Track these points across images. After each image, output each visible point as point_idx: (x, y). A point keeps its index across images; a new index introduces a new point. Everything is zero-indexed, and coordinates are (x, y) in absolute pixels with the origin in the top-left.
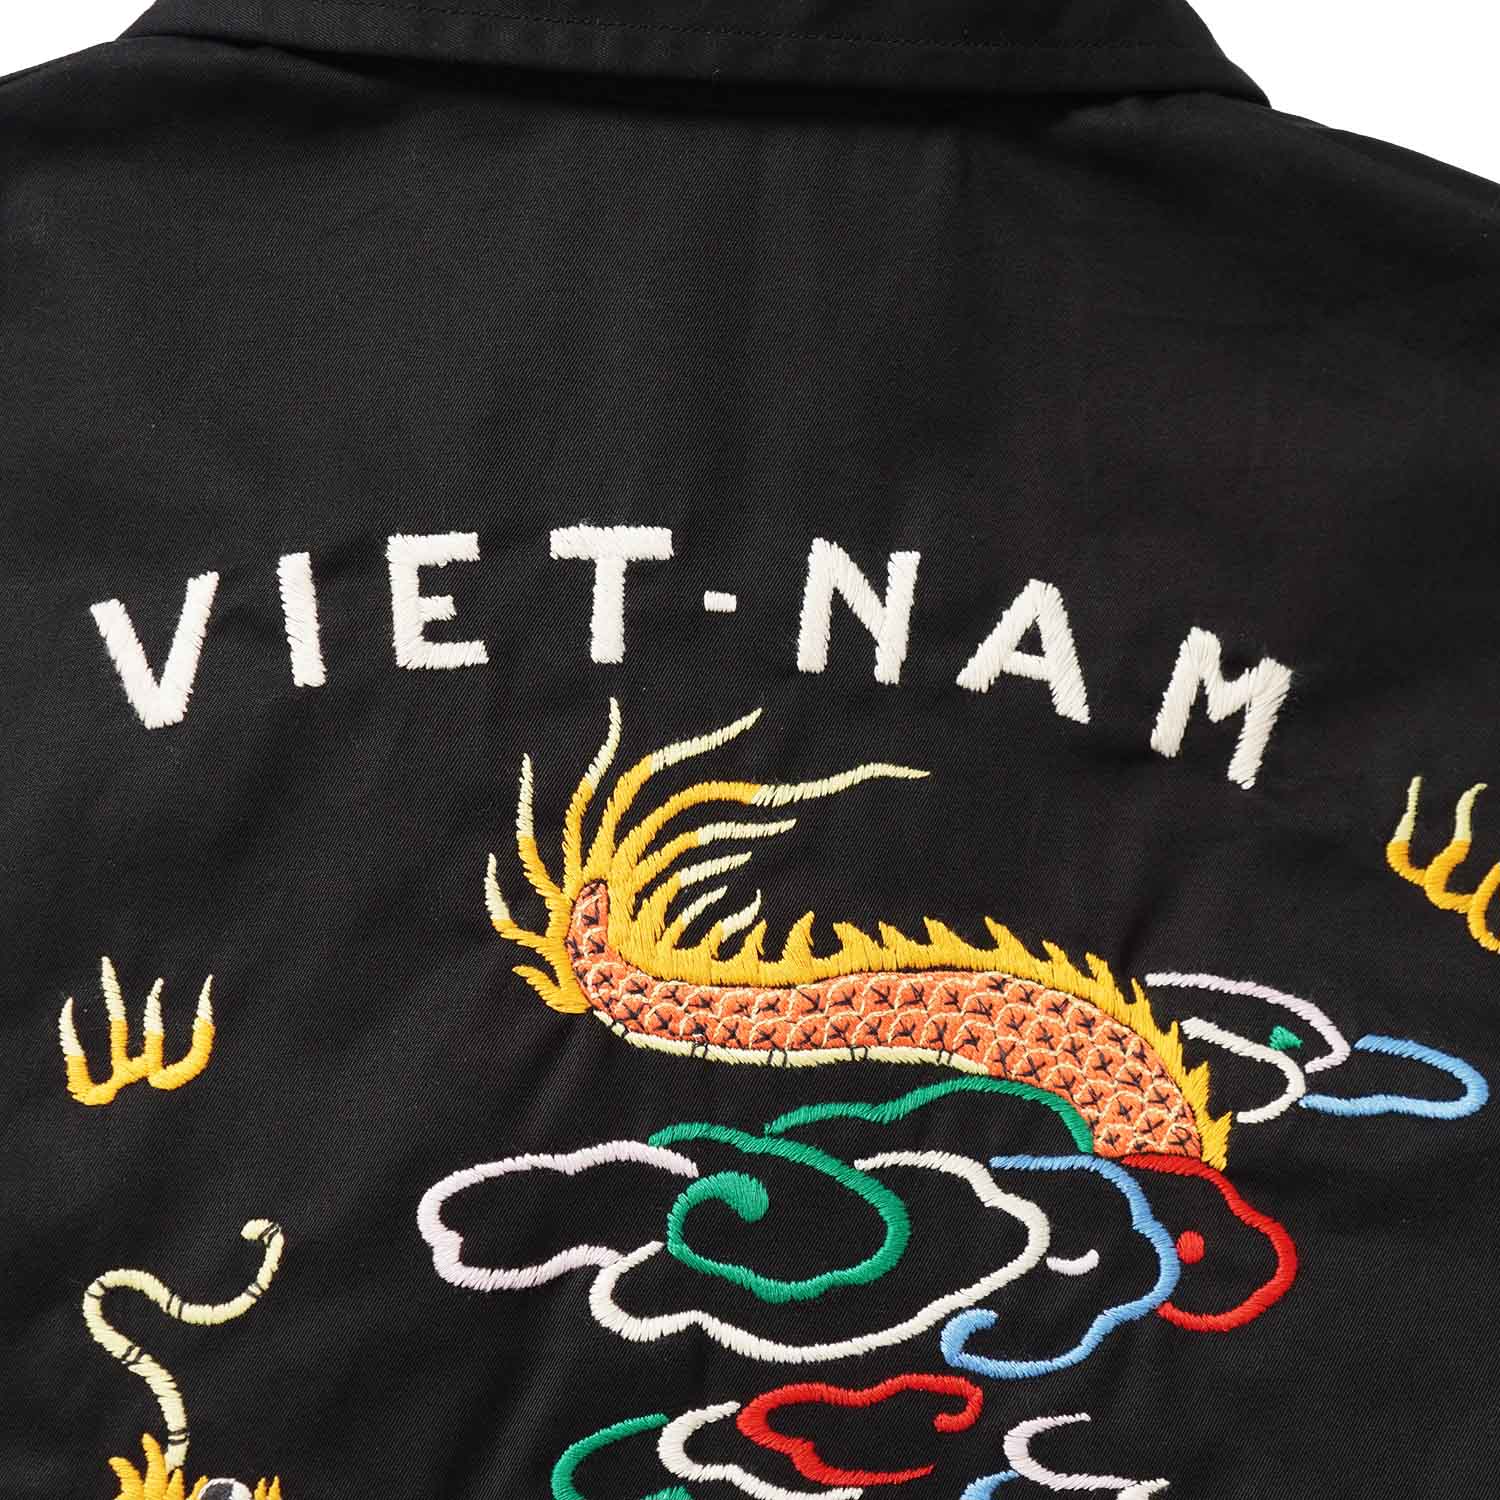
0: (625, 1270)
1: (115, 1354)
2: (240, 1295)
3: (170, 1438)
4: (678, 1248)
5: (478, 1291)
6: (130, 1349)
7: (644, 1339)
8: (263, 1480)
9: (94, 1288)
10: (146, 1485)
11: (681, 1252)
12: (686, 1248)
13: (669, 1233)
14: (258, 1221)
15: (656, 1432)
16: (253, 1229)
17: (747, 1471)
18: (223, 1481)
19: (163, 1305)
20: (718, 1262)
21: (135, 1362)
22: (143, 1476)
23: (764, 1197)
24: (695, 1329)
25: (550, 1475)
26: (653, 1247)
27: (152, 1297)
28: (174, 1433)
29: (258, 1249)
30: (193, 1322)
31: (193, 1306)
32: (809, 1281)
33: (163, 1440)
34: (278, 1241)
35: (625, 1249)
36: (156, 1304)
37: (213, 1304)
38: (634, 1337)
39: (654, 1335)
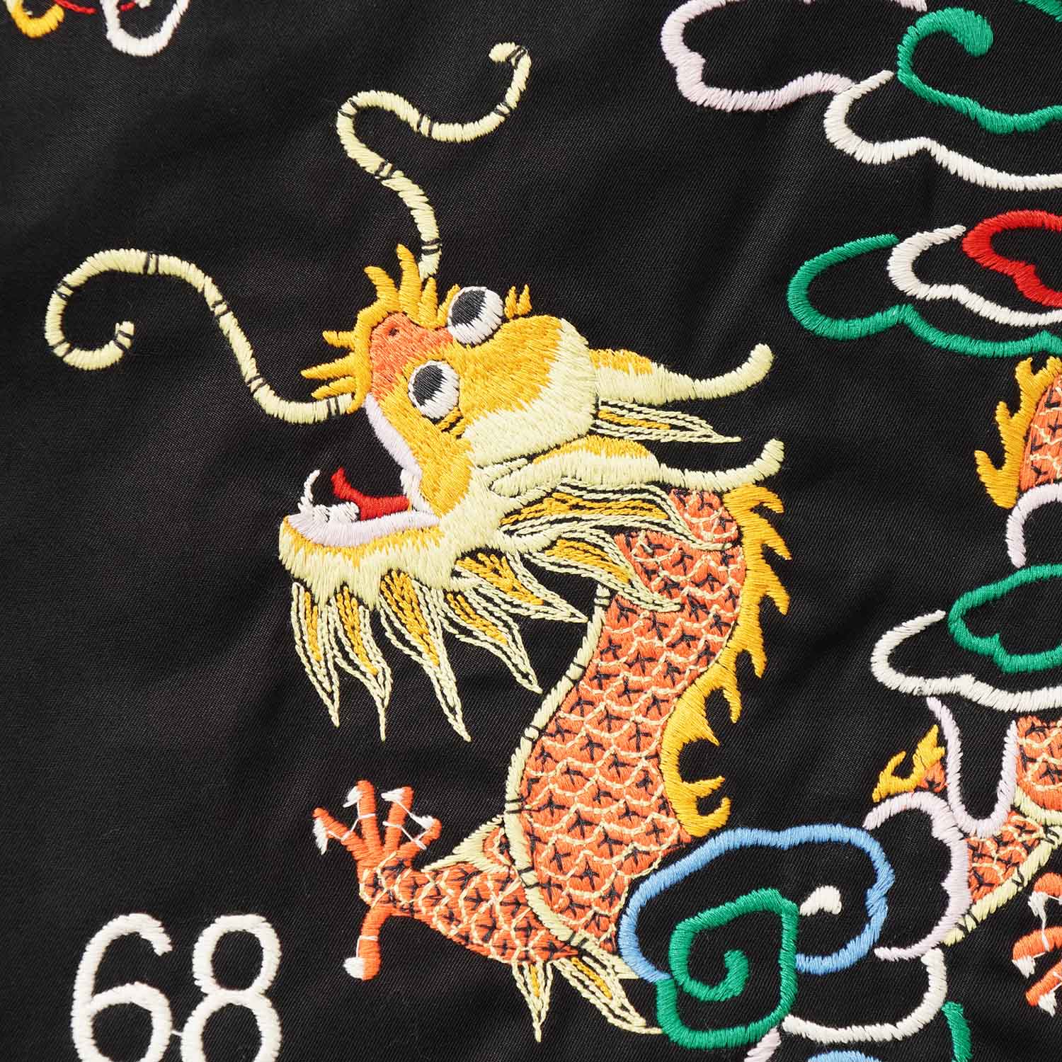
0: (858, 96)
1: (368, 170)
2: (488, 114)
3: (424, 248)
4: (907, 77)
5: (720, 110)
6: (383, 165)
7: (877, 161)
8: (514, 288)
9: (347, 108)
10: (400, 292)
11: (911, 81)
12: (915, 78)
13: (900, 64)
14: (505, 44)
15: (886, 252)
16: (500, 52)
17: (972, 290)
18: (475, 289)
19: (414, 125)
20: (946, 92)
21: (388, 178)
22: (397, 285)
23: (988, 33)
24: (924, 154)
25: (786, 290)
26: (884, 76)
27: (403, 117)
28: (427, 244)
29: (506, 70)
30: (444, 139)
31: (443, 125)
32: (1031, 114)
33: (417, 249)
34: (526, 62)
35: (857, 78)
36: (407, 124)
37: (463, 122)
38: (867, 159)
39: (886, 158)
